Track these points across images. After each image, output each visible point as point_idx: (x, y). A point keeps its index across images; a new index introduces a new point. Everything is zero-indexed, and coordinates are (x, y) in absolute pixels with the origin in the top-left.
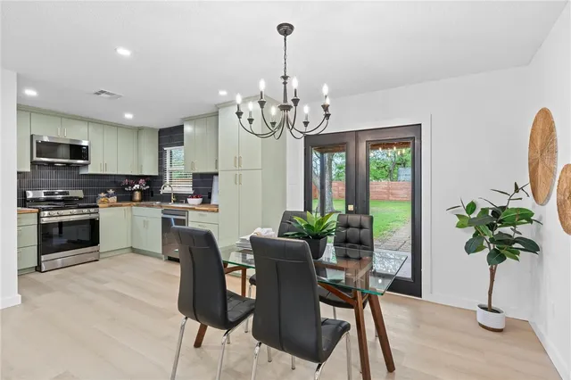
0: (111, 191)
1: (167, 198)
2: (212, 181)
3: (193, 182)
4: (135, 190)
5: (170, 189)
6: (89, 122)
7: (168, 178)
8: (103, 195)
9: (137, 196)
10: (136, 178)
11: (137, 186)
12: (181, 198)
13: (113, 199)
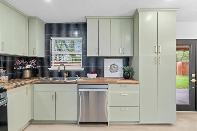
0: (2, 71)
3: (83, 62)
9: (27, 74)
13: (5, 78)
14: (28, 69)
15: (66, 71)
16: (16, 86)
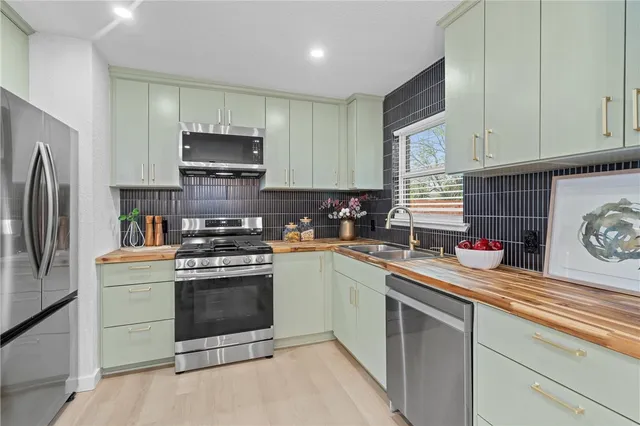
0: (306, 220)
1: (399, 237)
2: (547, 197)
3: (465, 199)
4: (343, 219)
5: (406, 217)
6: (266, 96)
7: (401, 194)
8: (291, 226)
9: (347, 229)
10: (344, 196)
11: (345, 211)
12: (434, 242)
13: (309, 234)
14: (350, 218)
15: (415, 228)
16: (296, 250)
